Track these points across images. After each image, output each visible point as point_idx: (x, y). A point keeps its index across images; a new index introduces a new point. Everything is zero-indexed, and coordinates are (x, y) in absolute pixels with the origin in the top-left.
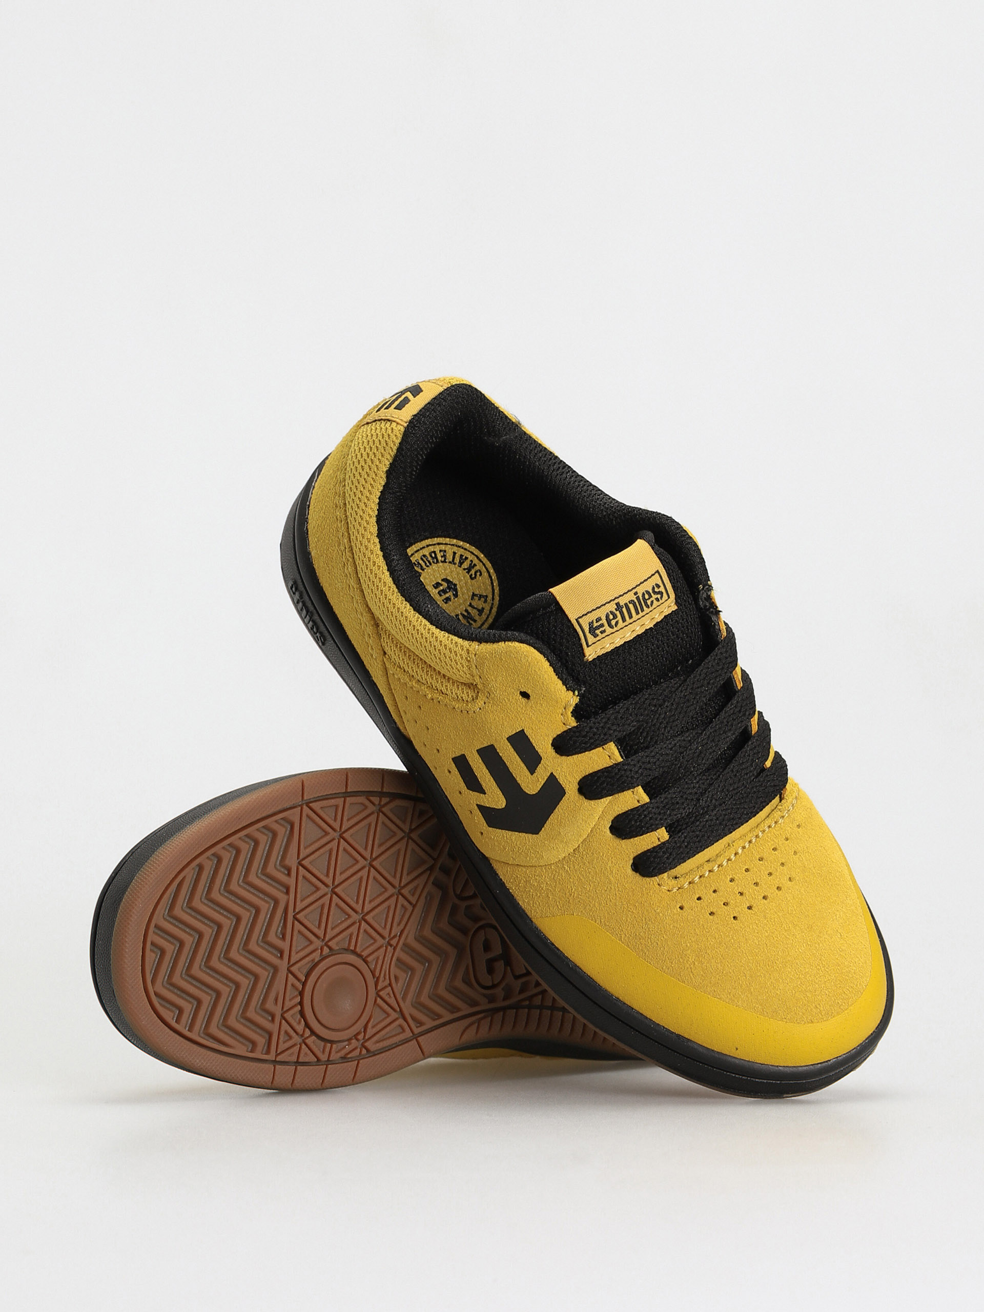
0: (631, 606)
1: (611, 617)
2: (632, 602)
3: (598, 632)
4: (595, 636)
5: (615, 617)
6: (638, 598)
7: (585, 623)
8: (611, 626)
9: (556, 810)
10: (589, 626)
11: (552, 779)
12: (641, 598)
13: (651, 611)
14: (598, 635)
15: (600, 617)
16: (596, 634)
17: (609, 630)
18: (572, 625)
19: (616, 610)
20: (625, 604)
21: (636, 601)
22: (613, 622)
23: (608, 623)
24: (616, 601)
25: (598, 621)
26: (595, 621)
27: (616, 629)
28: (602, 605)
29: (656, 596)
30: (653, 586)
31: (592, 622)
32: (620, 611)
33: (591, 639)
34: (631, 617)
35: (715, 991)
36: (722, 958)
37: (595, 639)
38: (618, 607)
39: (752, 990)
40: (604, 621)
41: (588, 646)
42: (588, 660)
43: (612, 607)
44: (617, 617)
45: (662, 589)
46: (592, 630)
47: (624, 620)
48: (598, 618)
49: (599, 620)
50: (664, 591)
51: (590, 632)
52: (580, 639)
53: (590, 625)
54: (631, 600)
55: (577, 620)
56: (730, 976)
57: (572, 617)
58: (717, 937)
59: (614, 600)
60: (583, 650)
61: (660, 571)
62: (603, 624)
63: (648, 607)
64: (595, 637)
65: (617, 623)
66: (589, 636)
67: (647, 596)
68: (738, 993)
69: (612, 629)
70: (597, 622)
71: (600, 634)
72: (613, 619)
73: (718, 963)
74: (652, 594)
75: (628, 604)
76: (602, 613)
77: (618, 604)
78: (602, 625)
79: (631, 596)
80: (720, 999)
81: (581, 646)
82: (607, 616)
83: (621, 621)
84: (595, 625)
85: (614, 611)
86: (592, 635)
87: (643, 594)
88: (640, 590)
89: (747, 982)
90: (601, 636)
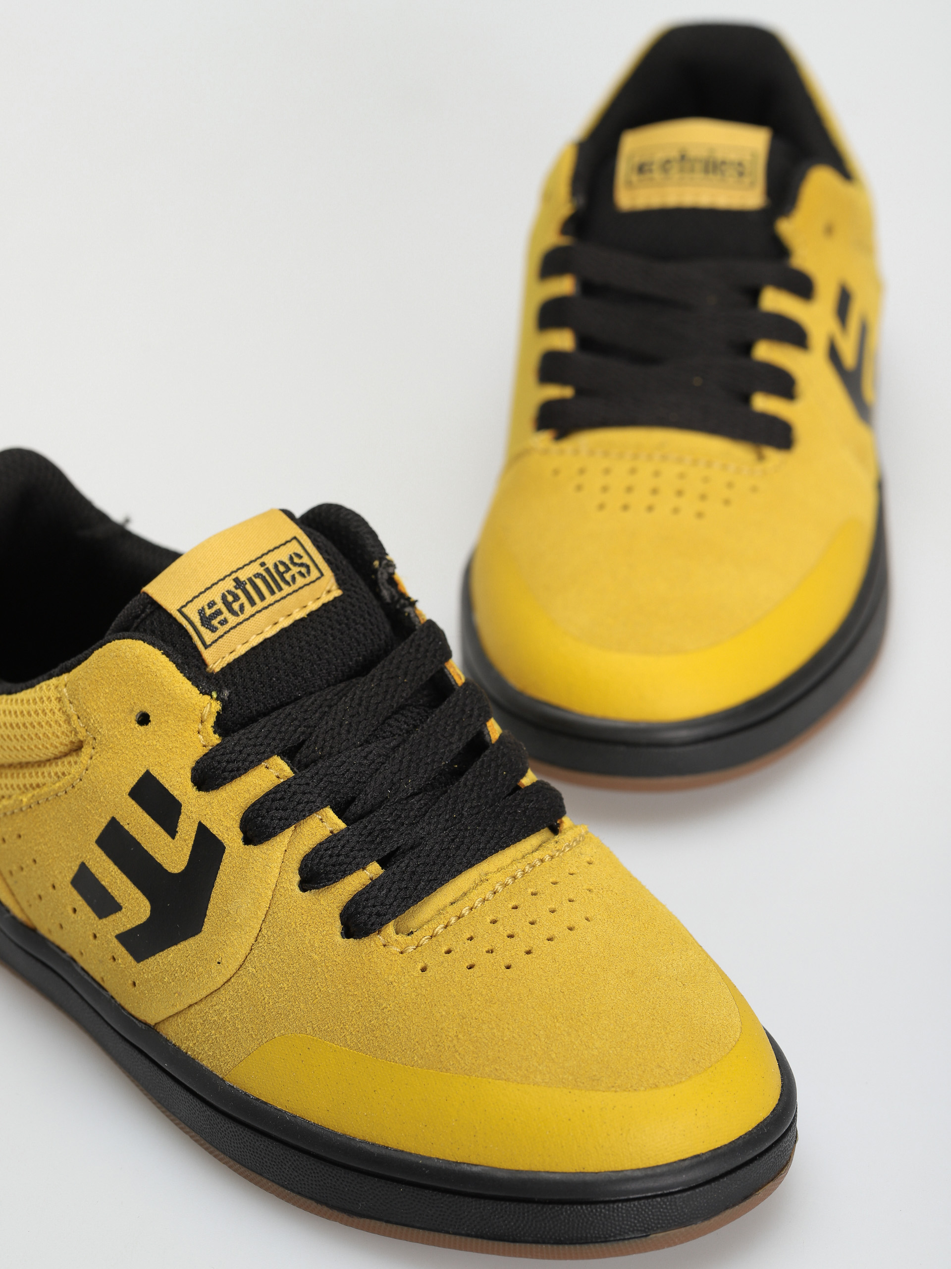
0: (259, 582)
1: (230, 598)
2: (258, 575)
3: (215, 622)
4: (213, 629)
5: (236, 598)
6: (268, 570)
7: (192, 612)
8: (235, 613)
9: (218, 880)
10: (200, 615)
11: (203, 832)
12: (273, 571)
13: (294, 592)
14: (217, 629)
15: (213, 601)
16: (213, 626)
17: (232, 620)
18: (175, 619)
19: (236, 588)
20: (248, 579)
21: (264, 574)
22: (236, 606)
23: (228, 609)
24: (234, 576)
25: (212, 607)
26: (206, 607)
27: (242, 617)
28: (213, 585)
29: (297, 569)
30: (291, 555)
31: (203, 609)
32: (242, 590)
33: (208, 636)
34: (262, 598)
35: (496, 1069)
36: (498, 1021)
37: (213, 634)
38: (237, 584)
39: (554, 1056)
40: (220, 605)
41: (206, 647)
42: (214, 671)
43: (230, 584)
44: (239, 599)
45: (306, 560)
46: (206, 621)
47: (253, 603)
48: (210, 603)
49: (211, 604)
50: (309, 562)
51: (203, 625)
52: (190, 638)
53: (200, 613)
54: (257, 574)
55: (180, 611)
56: (515, 1043)
57: (172, 608)
58: (484, 993)
59: (230, 575)
60: (200, 655)
61: (298, 537)
62: (219, 609)
63: (287, 583)
64: (213, 631)
65: (242, 607)
66: (203, 630)
67: (282, 569)
68: (533, 1065)
69: (236, 618)
70: (210, 608)
71: (219, 626)
72: (234, 601)
73: (493, 1028)
74: (291, 566)
75: (254, 578)
76: (215, 595)
77: (236, 580)
78: (219, 612)
79: (256, 568)
80: (508, 1080)
81: (195, 648)
82: (224, 598)
83: (247, 605)
84: (208, 612)
85: (233, 590)
86: (207, 628)
87: (276, 566)
88: (270, 561)
89: (543, 1047)
90: (222, 630)
